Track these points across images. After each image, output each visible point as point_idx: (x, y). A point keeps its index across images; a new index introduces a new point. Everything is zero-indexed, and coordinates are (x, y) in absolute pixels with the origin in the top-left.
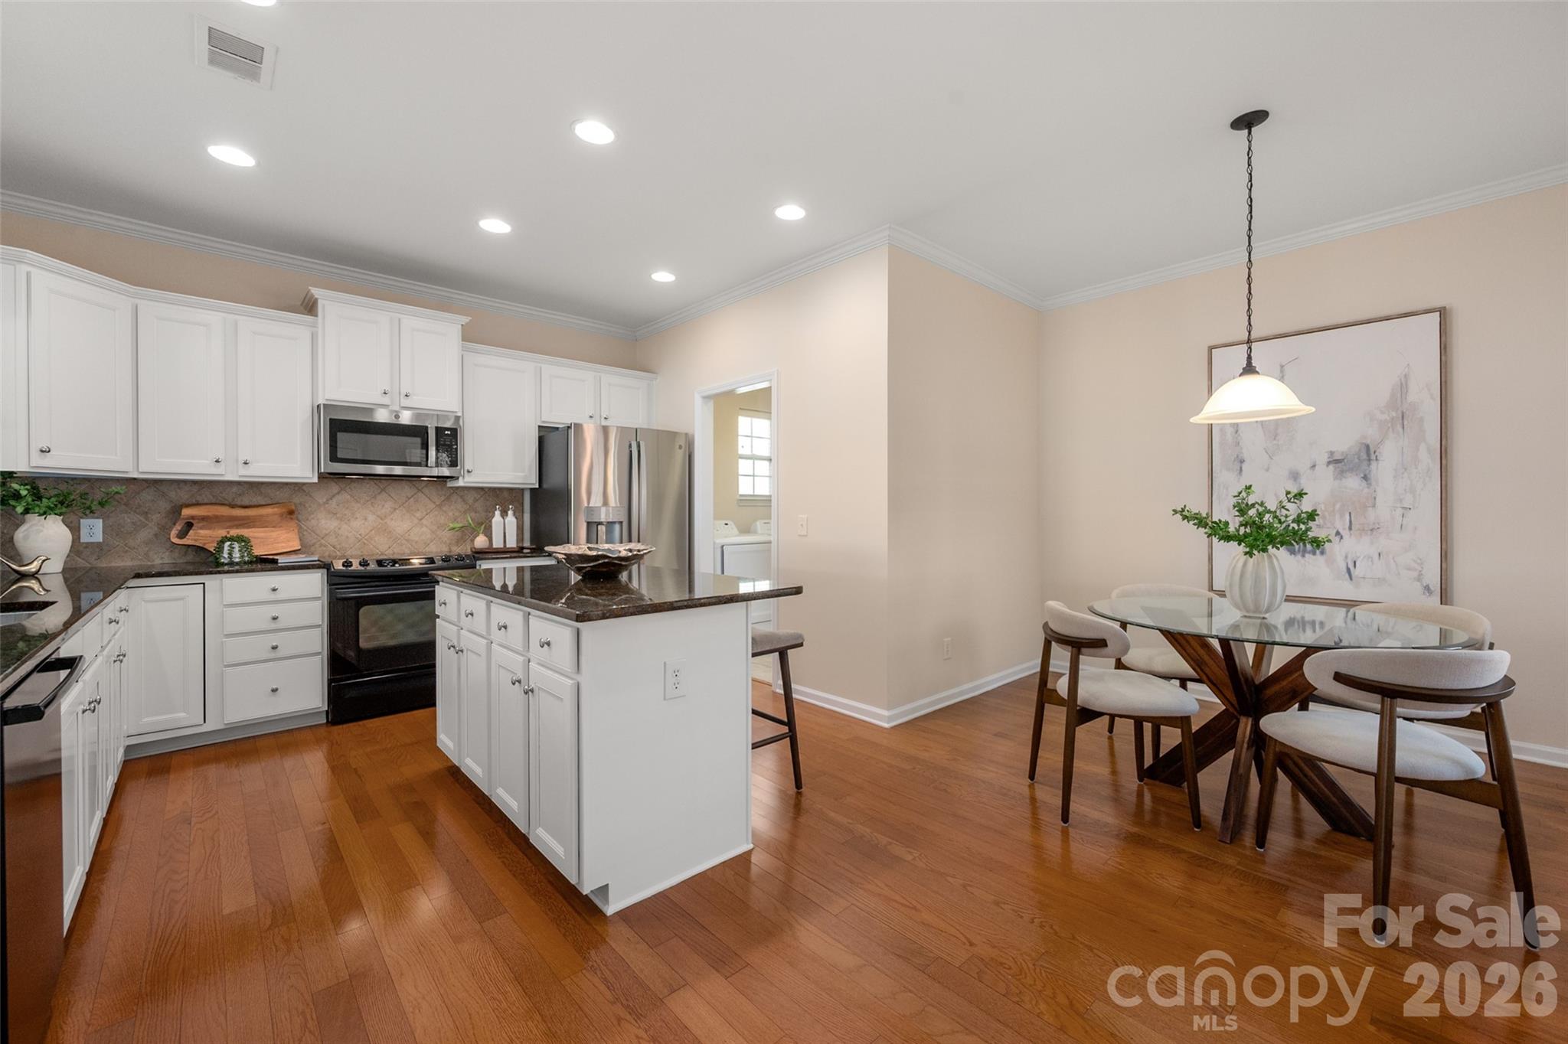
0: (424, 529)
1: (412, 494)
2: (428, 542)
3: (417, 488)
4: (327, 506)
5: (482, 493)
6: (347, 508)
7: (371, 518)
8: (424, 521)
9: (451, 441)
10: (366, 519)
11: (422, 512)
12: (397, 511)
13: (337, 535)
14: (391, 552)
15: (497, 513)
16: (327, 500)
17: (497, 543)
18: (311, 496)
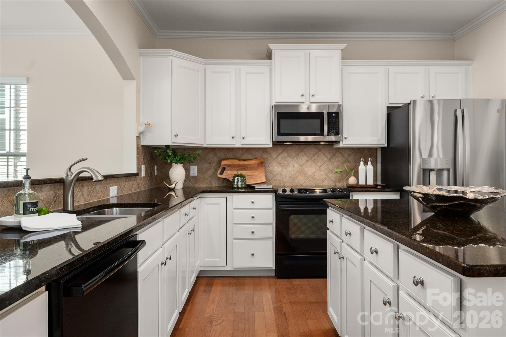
0: (322, 172)
1: (316, 152)
2: (324, 180)
3: (319, 149)
4: (277, 159)
5: (353, 151)
6: (286, 161)
7: (297, 166)
8: (322, 168)
9: (336, 120)
10: (294, 166)
11: (321, 163)
12: (309, 162)
13: (281, 175)
14: (306, 185)
15: (362, 163)
16: (277, 156)
17: (362, 182)
18: (270, 154)
